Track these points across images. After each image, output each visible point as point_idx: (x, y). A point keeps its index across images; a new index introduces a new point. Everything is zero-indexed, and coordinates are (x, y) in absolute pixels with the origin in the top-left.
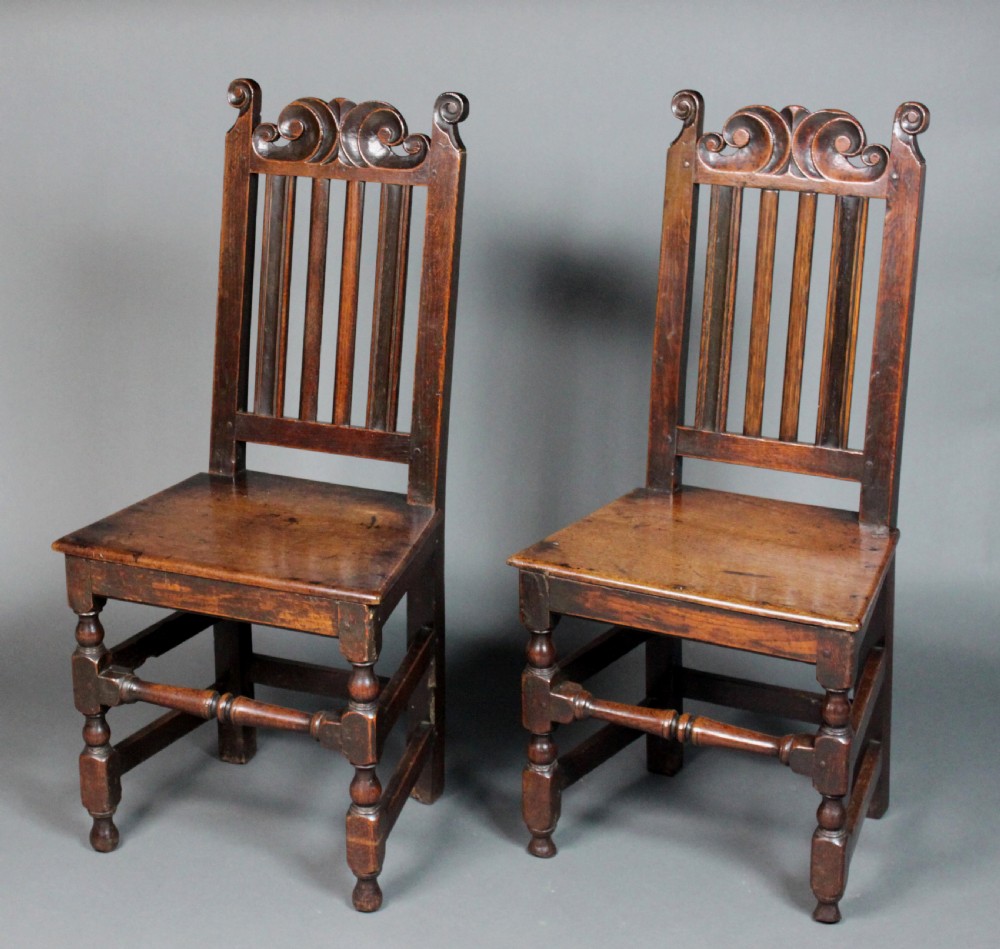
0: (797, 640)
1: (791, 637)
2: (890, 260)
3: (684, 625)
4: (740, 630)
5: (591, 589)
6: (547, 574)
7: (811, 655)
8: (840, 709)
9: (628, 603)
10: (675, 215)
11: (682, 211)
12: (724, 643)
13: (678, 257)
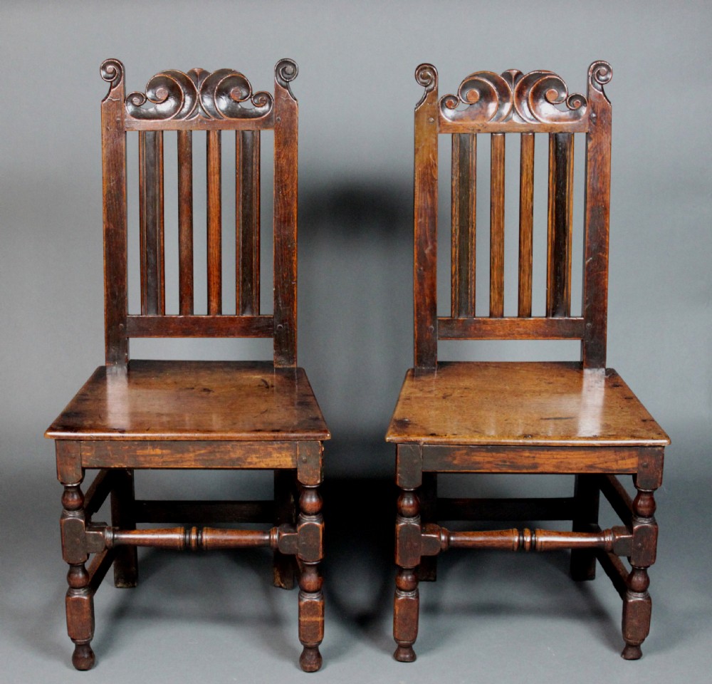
0: (623, 459)
1: (618, 458)
2: (594, 177)
3: (533, 464)
4: (578, 460)
5: (458, 449)
6: (422, 443)
7: (633, 468)
8: (647, 503)
9: (489, 454)
10: (425, 159)
11: (431, 156)
12: (566, 472)
13: (429, 190)
